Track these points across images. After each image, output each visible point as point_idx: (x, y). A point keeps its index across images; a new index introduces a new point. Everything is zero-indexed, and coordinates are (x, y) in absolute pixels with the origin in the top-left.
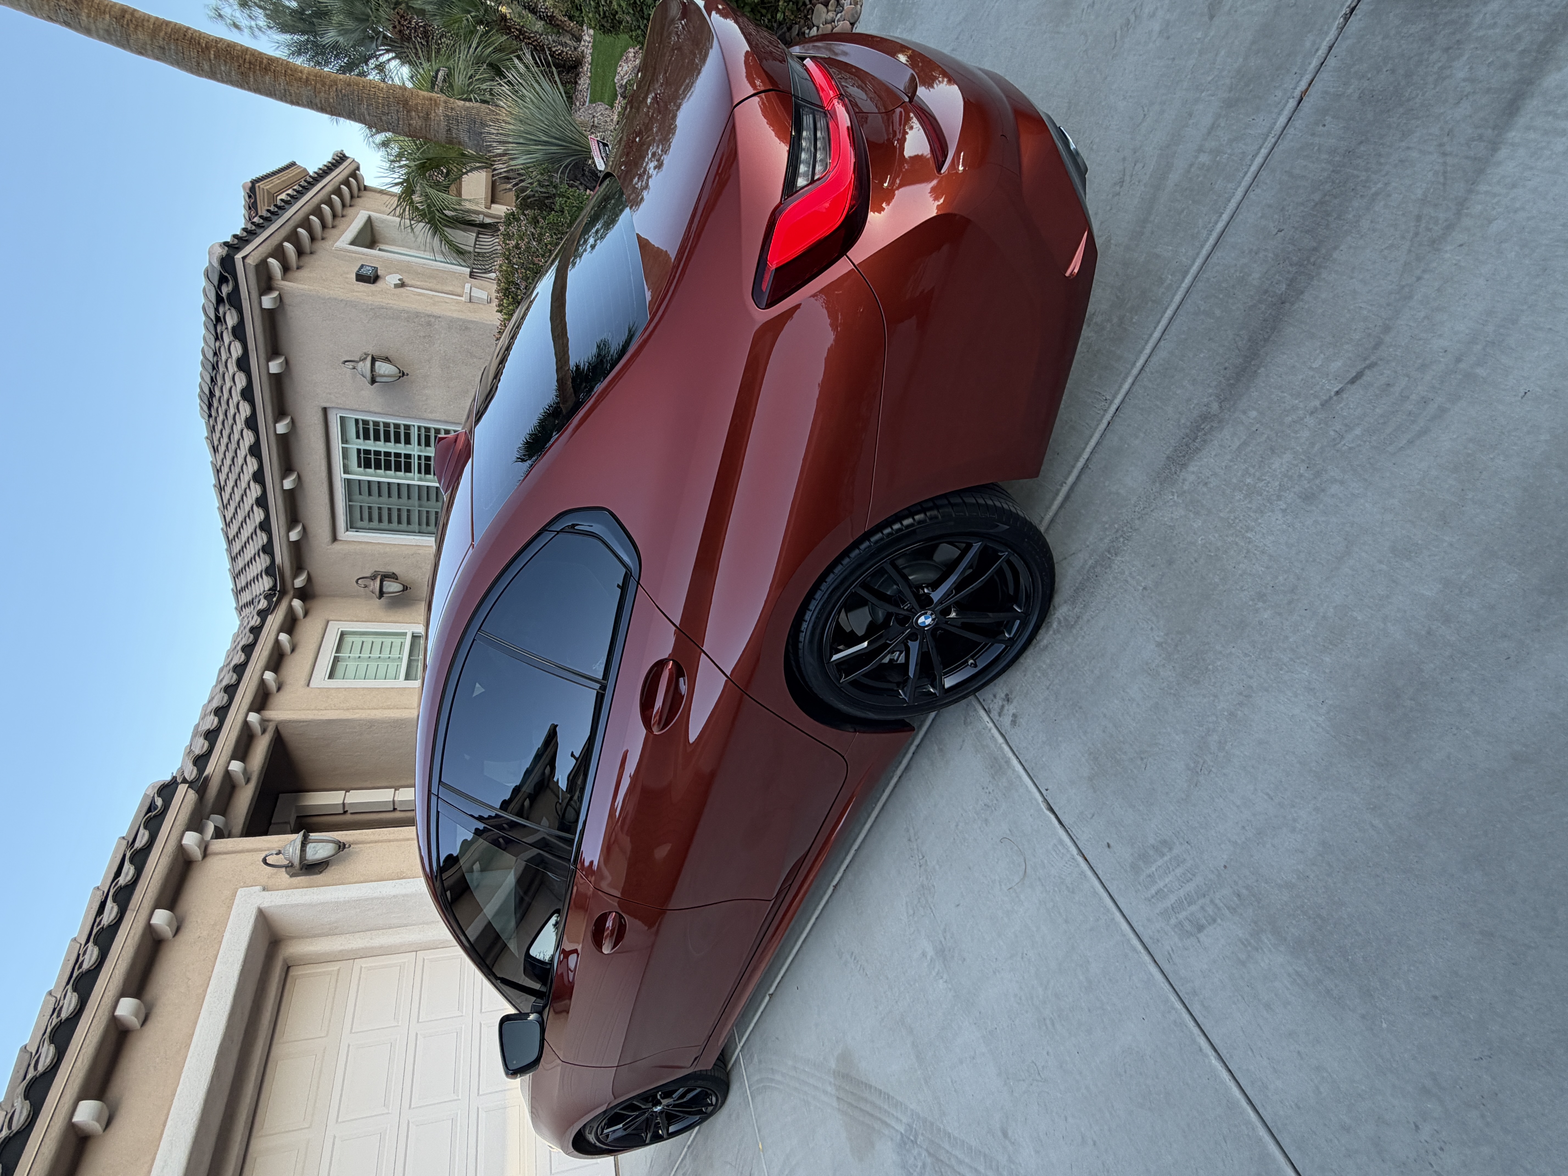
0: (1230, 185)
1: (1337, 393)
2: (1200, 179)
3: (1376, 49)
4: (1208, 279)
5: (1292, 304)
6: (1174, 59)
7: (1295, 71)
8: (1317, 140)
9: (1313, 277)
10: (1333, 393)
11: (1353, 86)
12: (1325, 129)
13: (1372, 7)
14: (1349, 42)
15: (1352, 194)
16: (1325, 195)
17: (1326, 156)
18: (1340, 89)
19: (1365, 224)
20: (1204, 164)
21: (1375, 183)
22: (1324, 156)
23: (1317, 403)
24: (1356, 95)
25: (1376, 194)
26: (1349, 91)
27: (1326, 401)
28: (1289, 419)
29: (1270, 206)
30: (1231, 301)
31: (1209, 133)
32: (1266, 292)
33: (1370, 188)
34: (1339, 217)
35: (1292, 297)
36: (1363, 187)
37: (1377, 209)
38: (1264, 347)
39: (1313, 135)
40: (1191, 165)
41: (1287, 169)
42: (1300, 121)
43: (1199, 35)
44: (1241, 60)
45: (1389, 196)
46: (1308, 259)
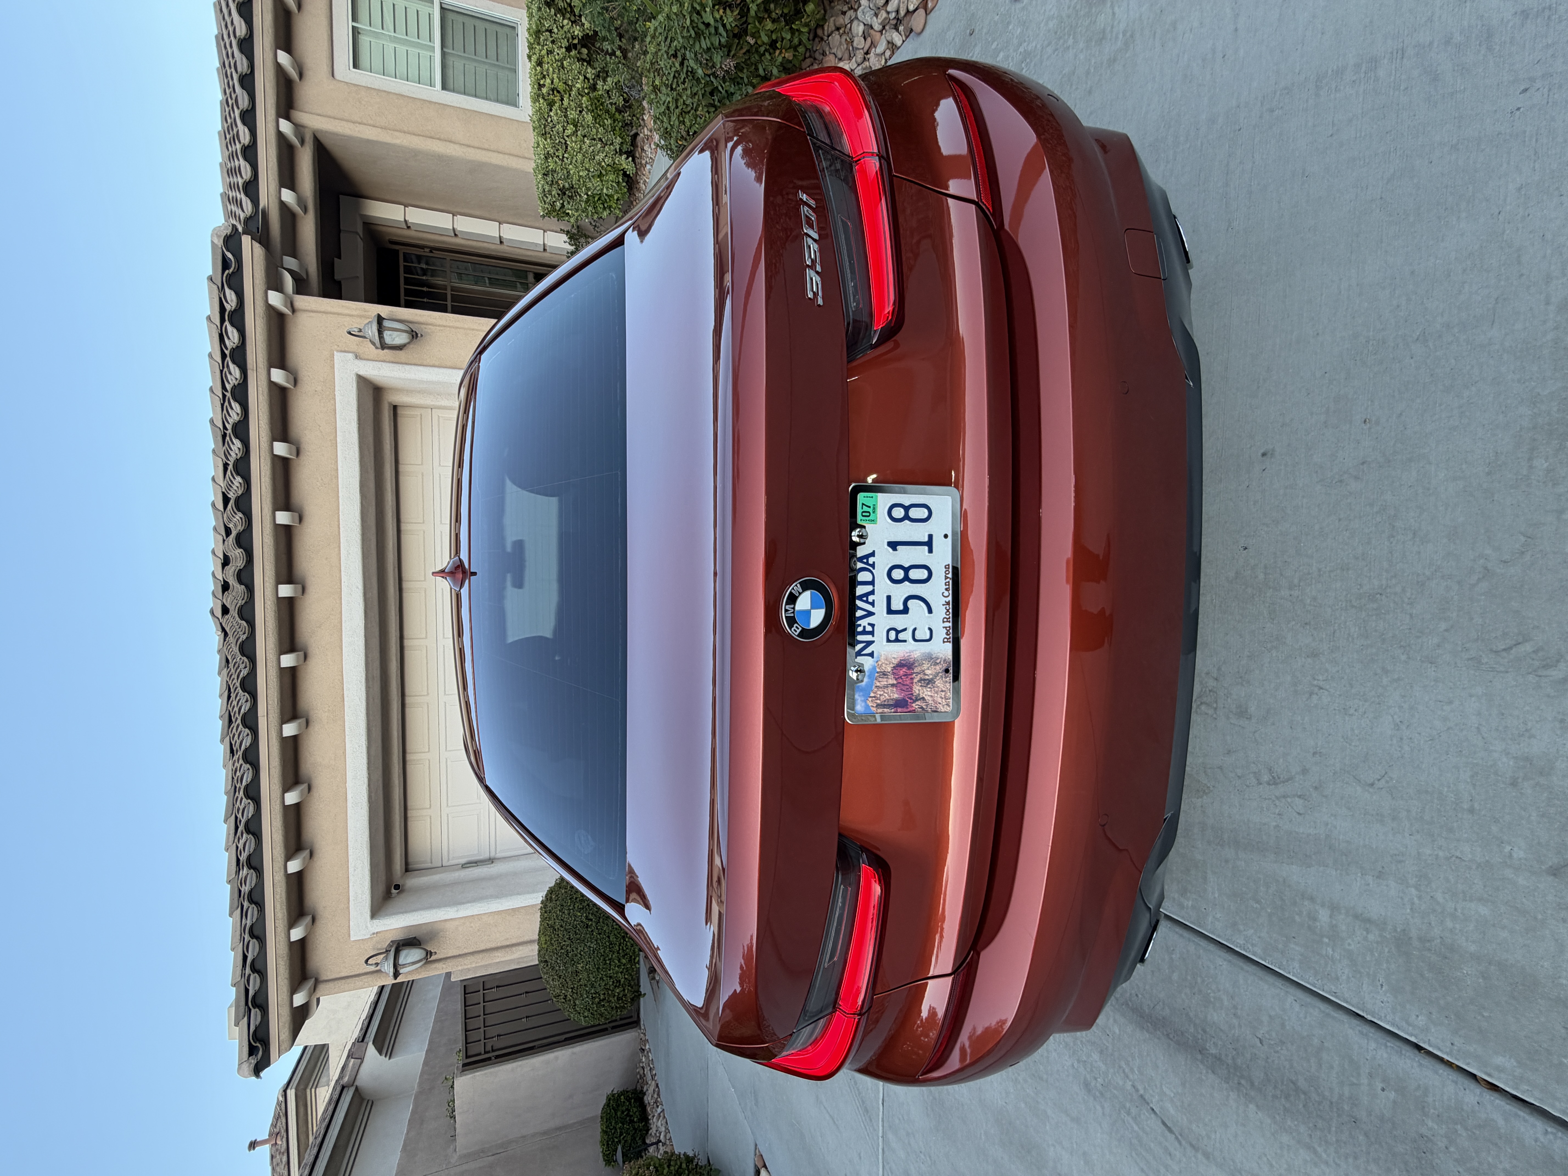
0: (1296, 965)
1: (1153, 1110)
2: (1297, 917)
3: (1490, 1159)
4: (1199, 957)
5: (1202, 1062)
6: (1471, 811)
7: (1456, 1043)
8: (1364, 1081)
9: (1228, 1083)
10: (1151, 1105)
11: (1436, 1127)
12: (1380, 1091)
13: (1557, 1158)
14: (1501, 1122)
15: (1311, 1125)
16: (1305, 1093)
17: (1347, 1093)
18: (1432, 1111)
19: (1285, 1138)
20: (1315, 919)
21: (1325, 1151)
22: (1347, 1091)
23: (1142, 1092)
24: (1424, 1130)
25: (1315, 1152)
26: (1430, 1124)
27: (1144, 1099)
28: (1123, 1064)
29: (1283, 1026)
30: (1188, 991)
31: (1356, 917)
32: (1204, 1031)
33: (1320, 1145)
34: (1286, 1110)
35: (1207, 1061)
36: (1320, 1138)
37: (1301, 1151)
38: (1163, 1034)
39: (1370, 1075)
40: (1312, 899)
41: (1326, 1044)
42: (1385, 1055)
43: (1519, 854)
44: (1473, 948)
45: (1316, 1165)
46: (1242, 1077)
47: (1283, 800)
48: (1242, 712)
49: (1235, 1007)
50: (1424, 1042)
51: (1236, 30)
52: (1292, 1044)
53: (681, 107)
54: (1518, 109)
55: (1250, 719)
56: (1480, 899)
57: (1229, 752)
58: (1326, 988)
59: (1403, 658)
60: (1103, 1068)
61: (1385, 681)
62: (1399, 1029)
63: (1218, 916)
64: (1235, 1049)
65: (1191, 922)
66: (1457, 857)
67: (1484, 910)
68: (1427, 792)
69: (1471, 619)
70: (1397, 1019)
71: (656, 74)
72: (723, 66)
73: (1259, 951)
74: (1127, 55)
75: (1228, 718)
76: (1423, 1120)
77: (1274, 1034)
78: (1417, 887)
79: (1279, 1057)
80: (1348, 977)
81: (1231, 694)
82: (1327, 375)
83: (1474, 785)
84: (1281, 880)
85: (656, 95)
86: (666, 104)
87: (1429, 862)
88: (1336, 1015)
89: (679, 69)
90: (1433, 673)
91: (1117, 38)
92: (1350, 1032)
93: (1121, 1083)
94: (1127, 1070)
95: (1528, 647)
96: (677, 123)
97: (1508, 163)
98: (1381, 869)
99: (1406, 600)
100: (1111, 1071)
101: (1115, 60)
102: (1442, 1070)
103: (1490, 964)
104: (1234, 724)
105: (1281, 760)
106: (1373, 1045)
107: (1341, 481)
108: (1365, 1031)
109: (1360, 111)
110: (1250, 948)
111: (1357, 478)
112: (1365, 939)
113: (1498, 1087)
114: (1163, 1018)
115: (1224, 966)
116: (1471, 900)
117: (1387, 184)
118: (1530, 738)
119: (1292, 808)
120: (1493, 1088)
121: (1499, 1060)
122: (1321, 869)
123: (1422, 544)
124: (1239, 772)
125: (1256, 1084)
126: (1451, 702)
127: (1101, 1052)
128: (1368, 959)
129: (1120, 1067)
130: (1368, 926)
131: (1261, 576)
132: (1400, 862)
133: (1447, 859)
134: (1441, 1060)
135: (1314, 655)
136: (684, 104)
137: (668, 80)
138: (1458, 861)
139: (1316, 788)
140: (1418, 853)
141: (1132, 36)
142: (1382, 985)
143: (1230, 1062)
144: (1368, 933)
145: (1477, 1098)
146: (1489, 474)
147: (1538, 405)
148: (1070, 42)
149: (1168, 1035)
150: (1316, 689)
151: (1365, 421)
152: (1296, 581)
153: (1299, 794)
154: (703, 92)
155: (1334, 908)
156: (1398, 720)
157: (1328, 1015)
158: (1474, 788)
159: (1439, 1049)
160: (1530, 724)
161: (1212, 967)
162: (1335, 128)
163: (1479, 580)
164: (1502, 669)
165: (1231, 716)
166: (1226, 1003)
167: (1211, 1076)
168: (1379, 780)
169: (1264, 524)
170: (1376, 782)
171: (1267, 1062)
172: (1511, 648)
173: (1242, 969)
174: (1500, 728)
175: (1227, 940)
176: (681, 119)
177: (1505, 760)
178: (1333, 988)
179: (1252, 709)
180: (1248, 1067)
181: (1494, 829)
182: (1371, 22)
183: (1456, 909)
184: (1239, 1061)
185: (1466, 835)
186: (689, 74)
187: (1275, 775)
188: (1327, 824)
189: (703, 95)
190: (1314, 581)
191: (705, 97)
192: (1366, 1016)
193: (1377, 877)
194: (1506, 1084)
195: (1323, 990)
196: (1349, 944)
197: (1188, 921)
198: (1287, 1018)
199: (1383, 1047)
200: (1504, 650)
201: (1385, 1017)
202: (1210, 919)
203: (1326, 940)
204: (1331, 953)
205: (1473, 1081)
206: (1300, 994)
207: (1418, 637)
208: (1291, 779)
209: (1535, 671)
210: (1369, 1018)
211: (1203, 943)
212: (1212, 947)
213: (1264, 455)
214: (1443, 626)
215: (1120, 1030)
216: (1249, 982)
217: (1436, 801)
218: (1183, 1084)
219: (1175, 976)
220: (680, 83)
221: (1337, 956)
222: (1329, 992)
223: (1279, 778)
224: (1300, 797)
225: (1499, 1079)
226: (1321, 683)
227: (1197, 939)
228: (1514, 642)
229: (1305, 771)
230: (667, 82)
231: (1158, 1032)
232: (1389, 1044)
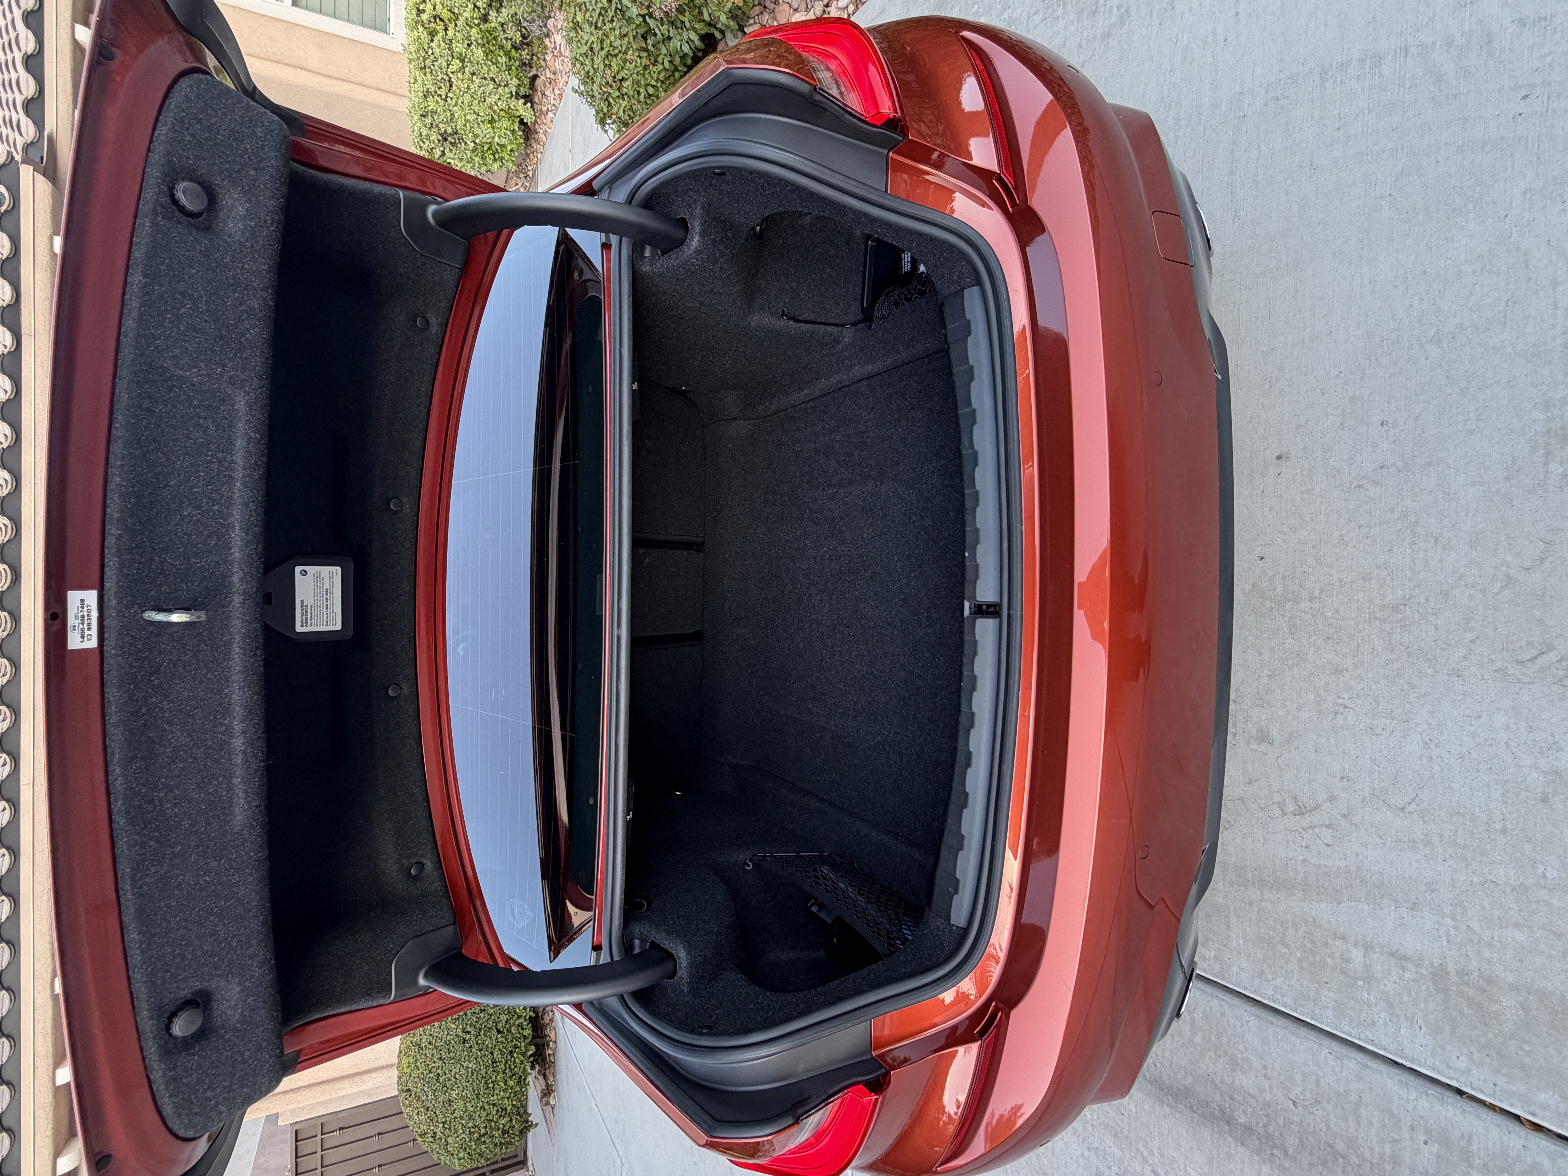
0: (1330, 1013)
2: (1329, 960)
4: (1223, 1014)
5: (1231, 1135)
6: (1504, 831)
7: (1498, 1082)
8: (1406, 1135)
9: (1260, 1155)
12: (1422, 1145)
14: (1548, 1165)
16: (1344, 1157)
17: (1388, 1152)
18: (1477, 1161)
20: (1348, 961)
22: (1388, 1148)
28: (1141, 1147)
29: (1318, 1083)
30: (1212, 1054)
31: (1392, 954)
32: (1232, 1098)
35: (1236, 1133)
38: (1185, 1106)
39: (1412, 1128)
40: (1344, 938)
41: (1364, 1099)
42: (1427, 1105)
43: (1552, 873)
44: (1511, 978)
46: (1275, 1146)
47: (1310, 831)
48: (1264, 737)
49: (1265, 1067)
50: (1466, 1086)
51: (1237, 14)
52: (1328, 1103)
53: (606, 50)
54: (1520, 114)
55: (1272, 743)
56: (1516, 925)
57: (1250, 782)
58: (1362, 1036)
59: (1430, 671)
60: (1118, 1154)
61: (1412, 696)
62: (1440, 1073)
63: (1244, 965)
64: (1266, 1116)
65: (1214, 975)
66: (1491, 881)
67: (1521, 936)
68: (1459, 813)
69: (1495, 629)
70: (1437, 1063)
71: (577, 9)
72: (663, 7)
73: (1288, 1000)
74: (1122, 32)
75: (1248, 744)
76: (1469, 1172)
77: (1308, 1094)
78: (1453, 918)
79: (1314, 1119)
80: (1386, 1022)
81: (1251, 717)
82: (1342, 375)
83: (1505, 803)
84: (1310, 919)
85: (577, 32)
86: (589, 44)
87: (1464, 889)
88: (1374, 1065)
89: (606, 5)
90: (1460, 687)
91: (1111, 12)
92: (1389, 1082)
93: (1138, 1168)
94: (1145, 1154)
95: (1552, 657)
96: (602, 66)
97: (1513, 167)
98: (1415, 900)
99: (1430, 611)
100: (1127, 1156)
101: (1109, 35)
102: (1485, 1114)
103: (1529, 993)
104: (1256, 751)
105: (1307, 787)
106: (1413, 1094)
107: (1360, 486)
108: (1404, 1079)
109: (1366, 107)
110: (1280, 998)
111: (1375, 483)
112: (1401, 978)
113: (1543, 1127)
114: (1186, 1088)
115: (1251, 1022)
116: (1508, 927)
117: (1395, 181)
118: (1557, 751)
119: (1320, 839)
120: (1538, 1128)
121: (1543, 1097)
122: (1353, 904)
123: (1444, 551)
124: (1262, 802)
125: (1291, 1152)
126: (1480, 717)
127: (1116, 1135)
128: (1405, 1000)
129: (1137, 1150)
130: (1404, 963)
131: (1280, 588)
132: (1435, 890)
133: (1482, 884)
134: (1483, 1103)
135: (1338, 671)
136: (611, 45)
137: (592, 16)
138: (1492, 885)
139: (1345, 816)
140: (1453, 880)
141: (1127, 12)
142: (1420, 1027)
143: (1261, 1130)
144: (1404, 972)
145: (1522, 1142)
146: (1507, 479)
147: (1551, 409)
148: (1060, 12)
149: (1191, 1107)
150: (1341, 709)
151: (1382, 424)
152: (1316, 593)
153: (1327, 823)
154: (634, 33)
155: (1368, 947)
156: (1427, 739)
157: (1365, 1066)
158: (1506, 807)
159: (1482, 1092)
160: (1557, 737)
161: (1239, 1024)
162: (1342, 122)
163: (1502, 588)
164: (1527, 680)
165: (1251, 740)
166: (1254, 1063)
167: (1241, 1149)
168: (1409, 803)
169: (1280, 532)
170: (1407, 806)
171: (1301, 1126)
172: (1536, 658)
173: (1272, 1023)
174: (1529, 742)
175: (1254, 992)
176: (607, 62)
177: (1534, 774)
178: (1370, 1035)
179: (1275, 733)
180: (1281, 1134)
181: (1527, 848)
182: (1374, 18)
183: (1492, 938)
184: (1271, 1129)
185: (1499, 858)
186: (618, 12)
187: (1300, 804)
188: (1357, 855)
189: (634, 37)
190: (1335, 592)
191: (637, 40)
192: (1405, 1064)
193: (1412, 909)
194: (1551, 1122)
195: (1360, 1039)
196: (1385, 985)
197: (1210, 974)
198: (1321, 1074)
199: (1424, 1096)
200: (1529, 660)
201: (1425, 1062)
202: (1235, 969)
203: (1360, 983)
204: (1366, 996)
205: (1517, 1123)
206: (1335, 1046)
207: (1444, 649)
208: (1317, 807)
209: (1560, 681)
210: (1408, 1064)
211: (1228, 998)
212: (1237, 1001)
213: (1279, 458)
214: (1469, 636)
215: (1136, 1108)
216: (1279, 1037)
217: (1468, 823)
218: (1210, 1162)
219: (1198, 1039)
220: (606, 21)
221: (1372, 999)
222: (1366, 1041)
223: (1305, 807)
224: (1327, 826)
225: (1543, 1118)
226: (1346, 702)
227: (1221, 994)
228: (1538, 652)
229: (1332, 798)
230: (591, 19)
231: (1180, 1106)
232: (1430, 1092)
